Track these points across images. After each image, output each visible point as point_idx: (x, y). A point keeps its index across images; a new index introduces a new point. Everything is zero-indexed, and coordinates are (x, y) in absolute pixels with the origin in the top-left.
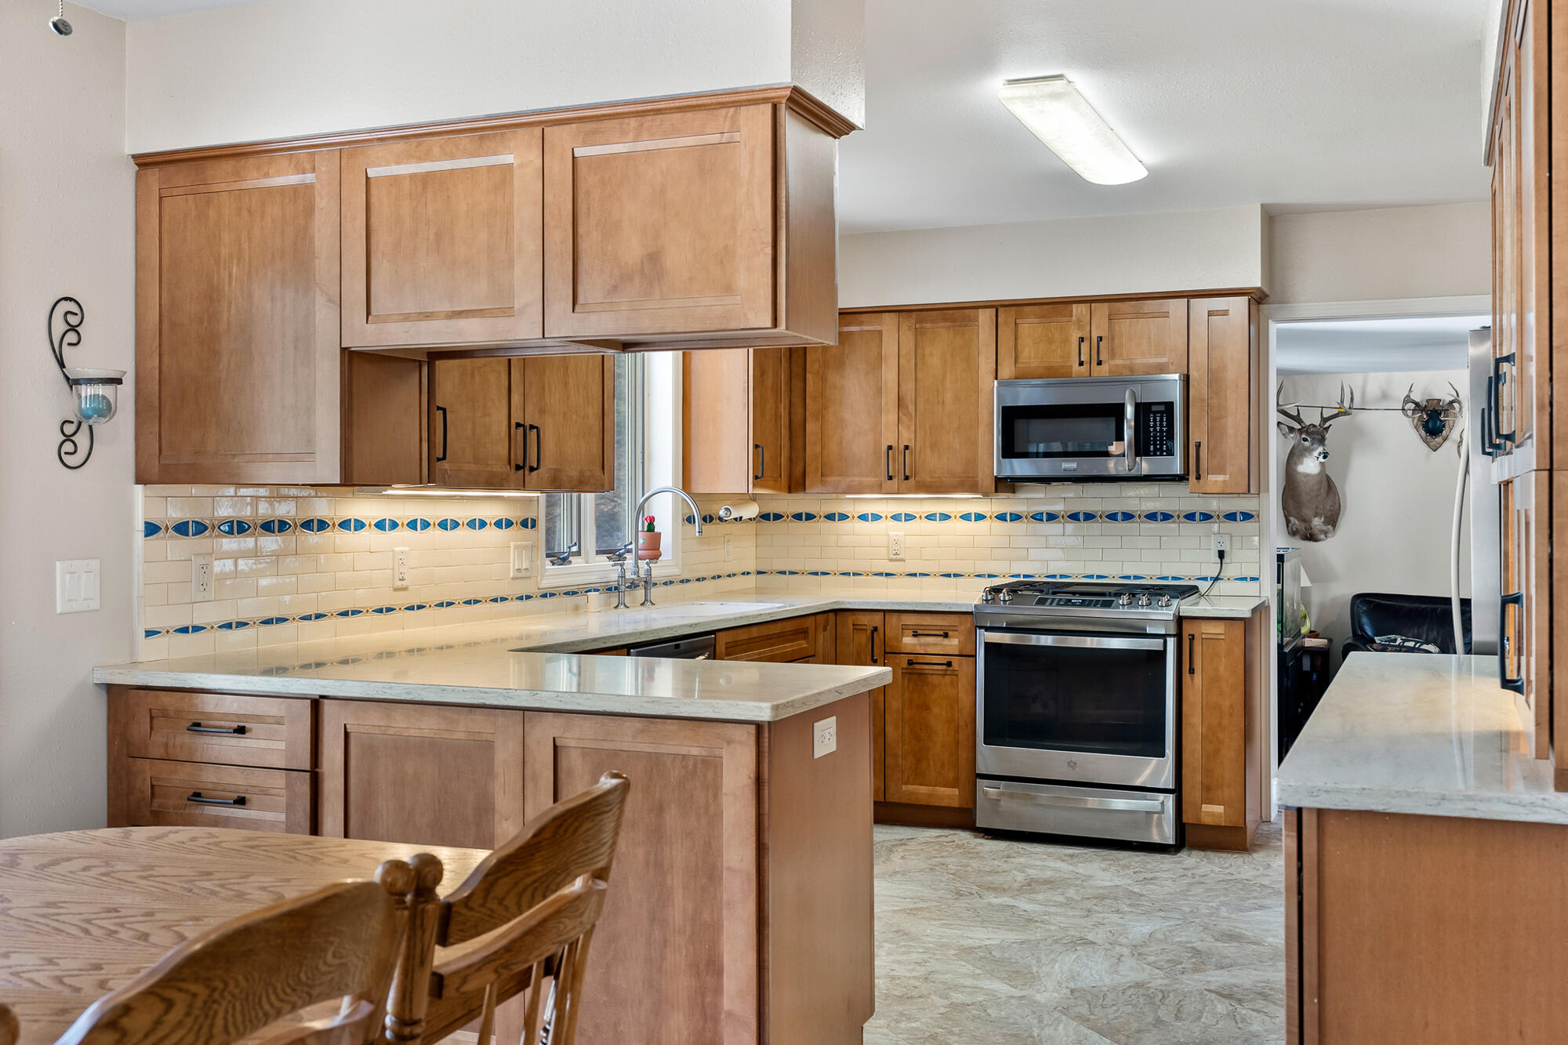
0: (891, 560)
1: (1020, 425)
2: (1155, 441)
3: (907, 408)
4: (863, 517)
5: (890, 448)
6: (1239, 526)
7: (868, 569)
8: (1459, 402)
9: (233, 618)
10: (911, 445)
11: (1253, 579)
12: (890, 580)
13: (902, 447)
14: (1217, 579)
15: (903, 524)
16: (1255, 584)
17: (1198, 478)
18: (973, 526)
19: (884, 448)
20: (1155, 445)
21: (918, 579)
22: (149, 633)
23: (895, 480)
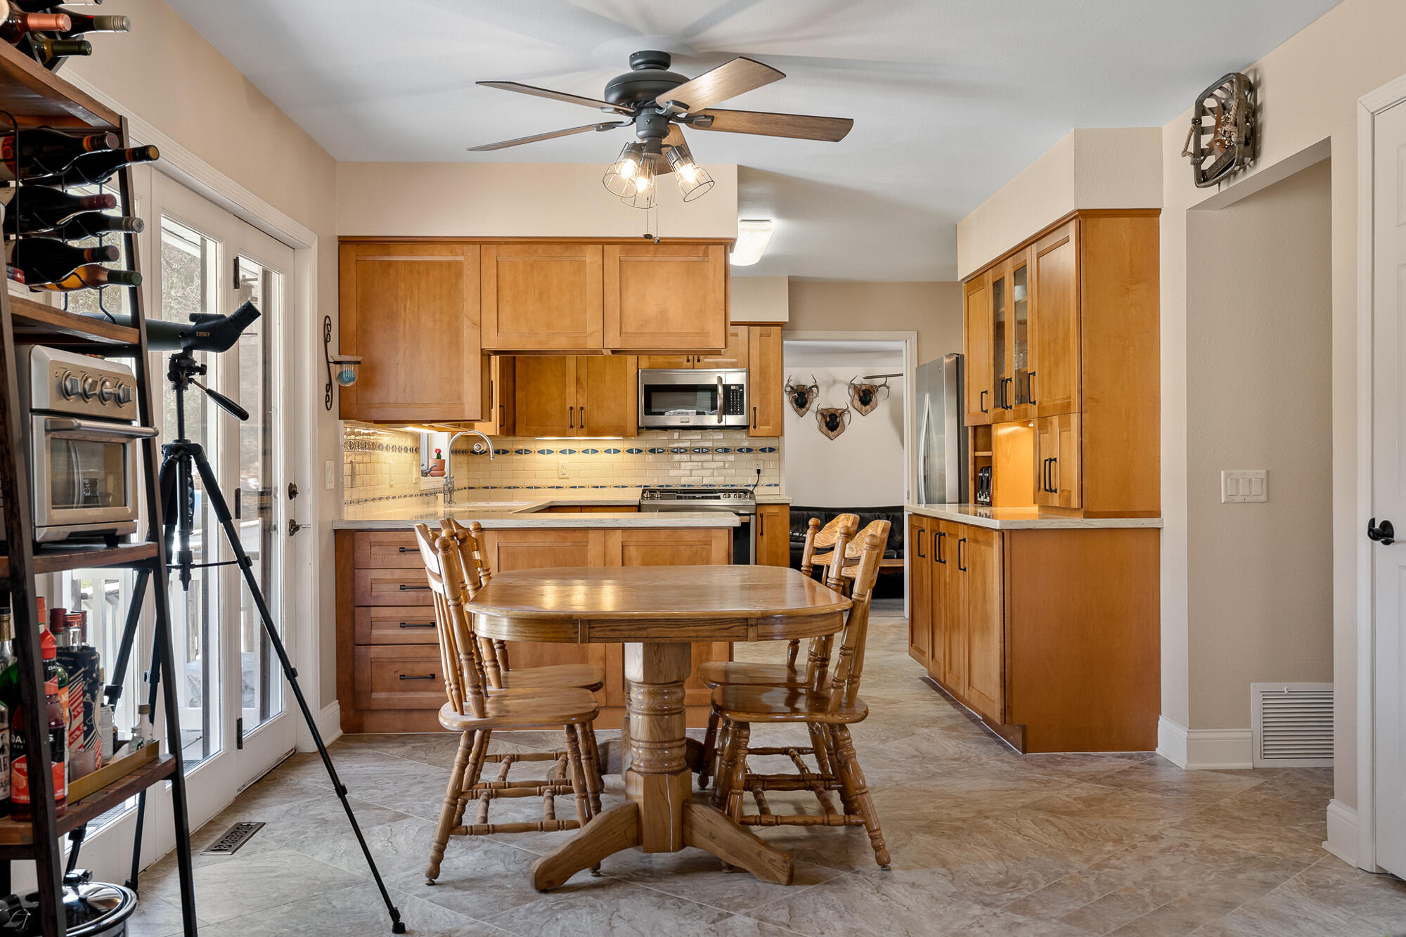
0: (560, 478)
1: (655, 396)
2: (733, 406)
3: (582, 384)
4: (541, 452)
5: (571, 408)
6: (767, 455)
7: (544, 484)
8: (817, 387)
10: (585, 407)
11: (775, 485)
12: (559, 490)
13: (579, 408)
14: (756, 485)
15: (568, 456)
16: (778, 488)
17: (755, 427)
18: (612, 456)
19: (568, 408)
20: (733, 408)
21: (577, 489)
23: (575, 429)
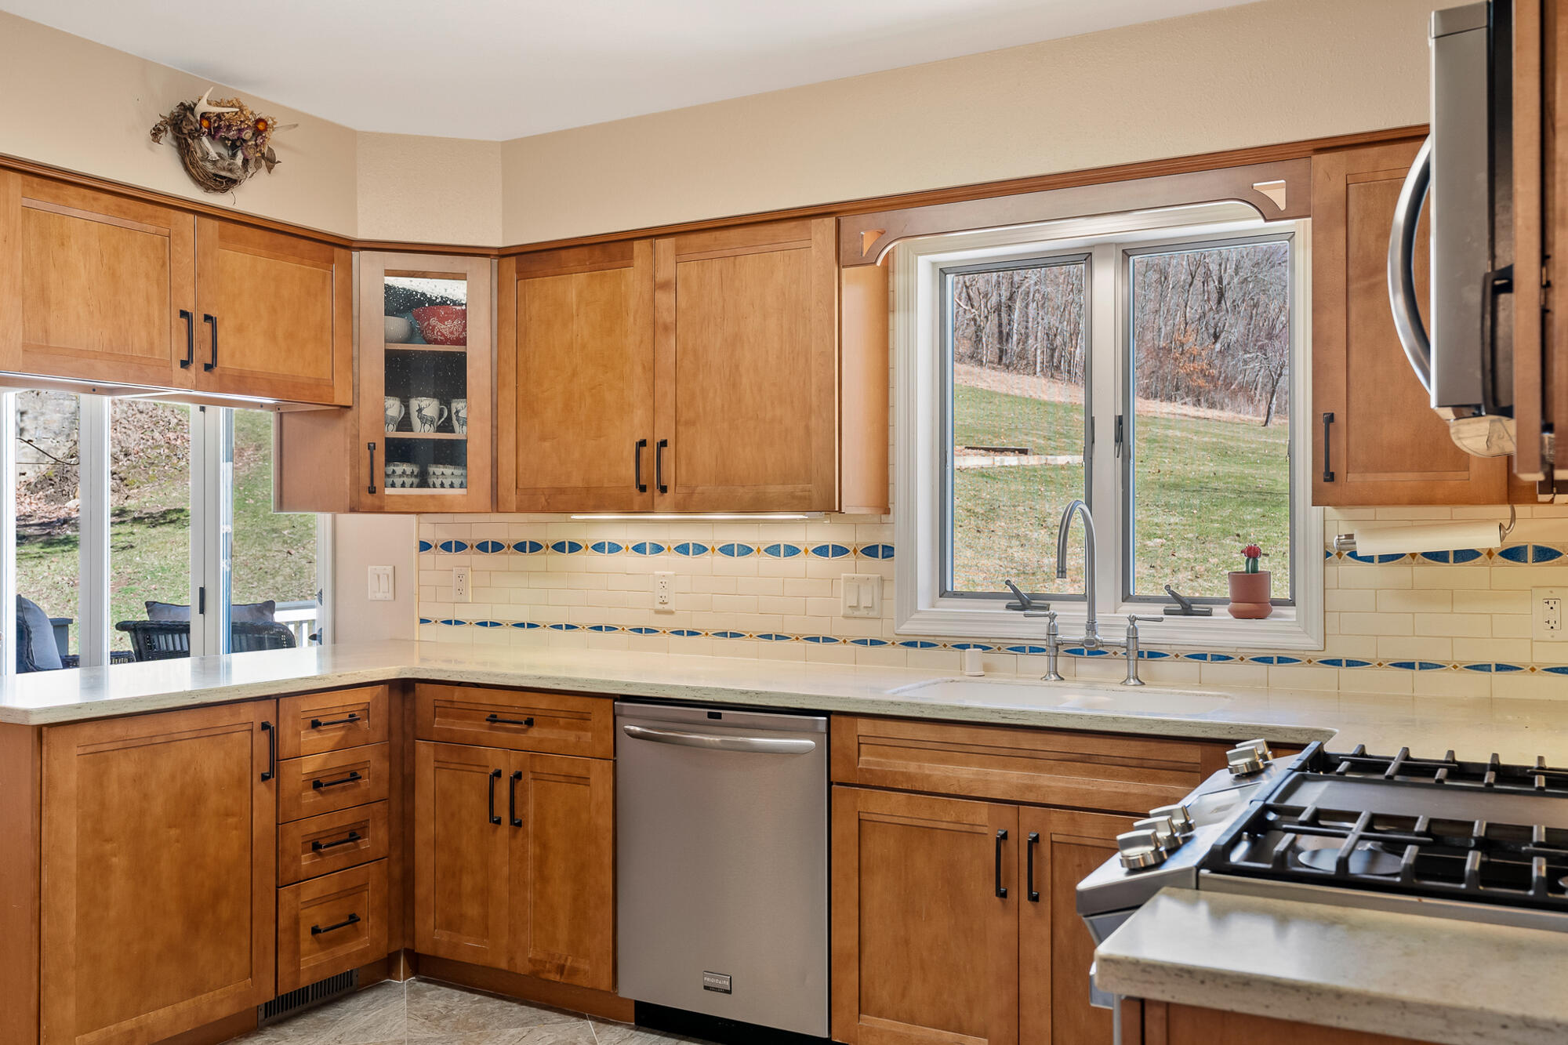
9: (489, 619)
22: (423, 621)
